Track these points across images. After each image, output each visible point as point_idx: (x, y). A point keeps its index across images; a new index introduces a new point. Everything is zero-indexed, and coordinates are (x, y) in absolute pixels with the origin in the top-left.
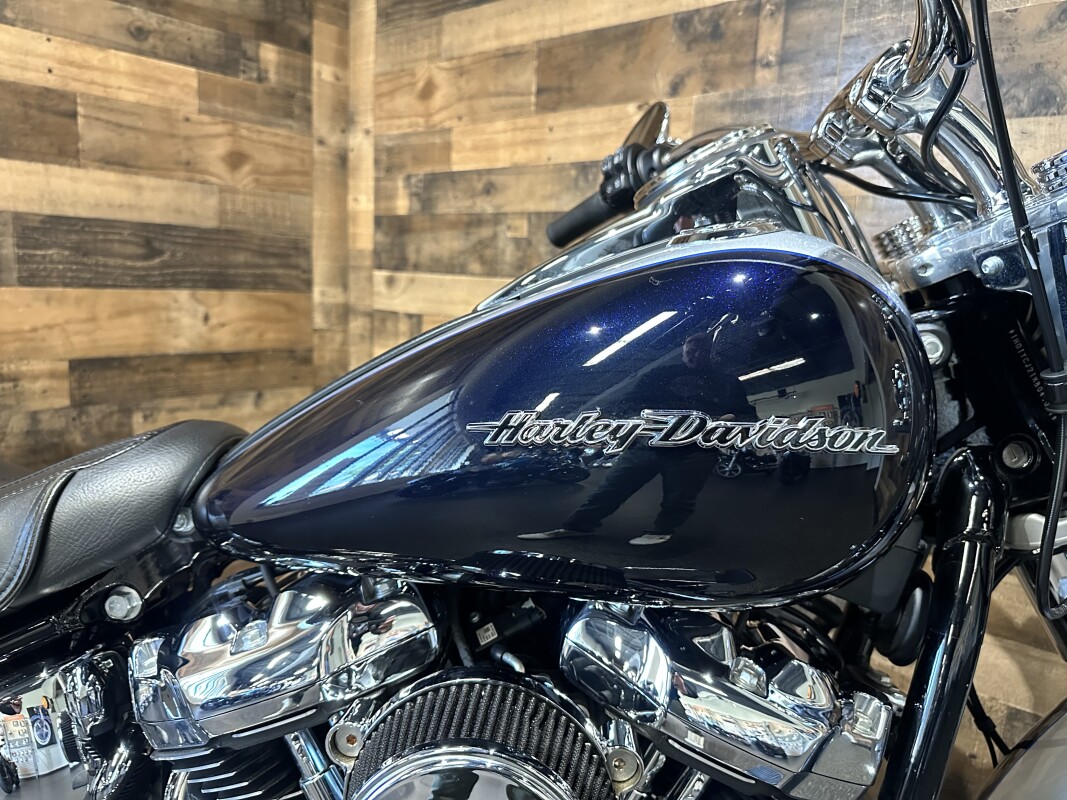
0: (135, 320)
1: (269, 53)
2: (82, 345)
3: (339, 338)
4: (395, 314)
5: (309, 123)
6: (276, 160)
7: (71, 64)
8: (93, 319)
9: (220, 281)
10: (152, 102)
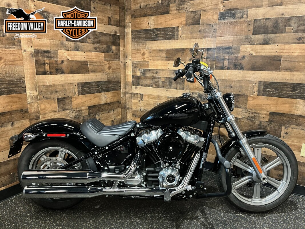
0: (96, 99)
1: (114, 47)
2: (89, 104)
3: (125, 98)
4: (137, 93)
5: (120, 59)
6: (115, 67)
7: (87, 56)
8: (91, 99)
9: (108, 90)
10: (98, 60)
